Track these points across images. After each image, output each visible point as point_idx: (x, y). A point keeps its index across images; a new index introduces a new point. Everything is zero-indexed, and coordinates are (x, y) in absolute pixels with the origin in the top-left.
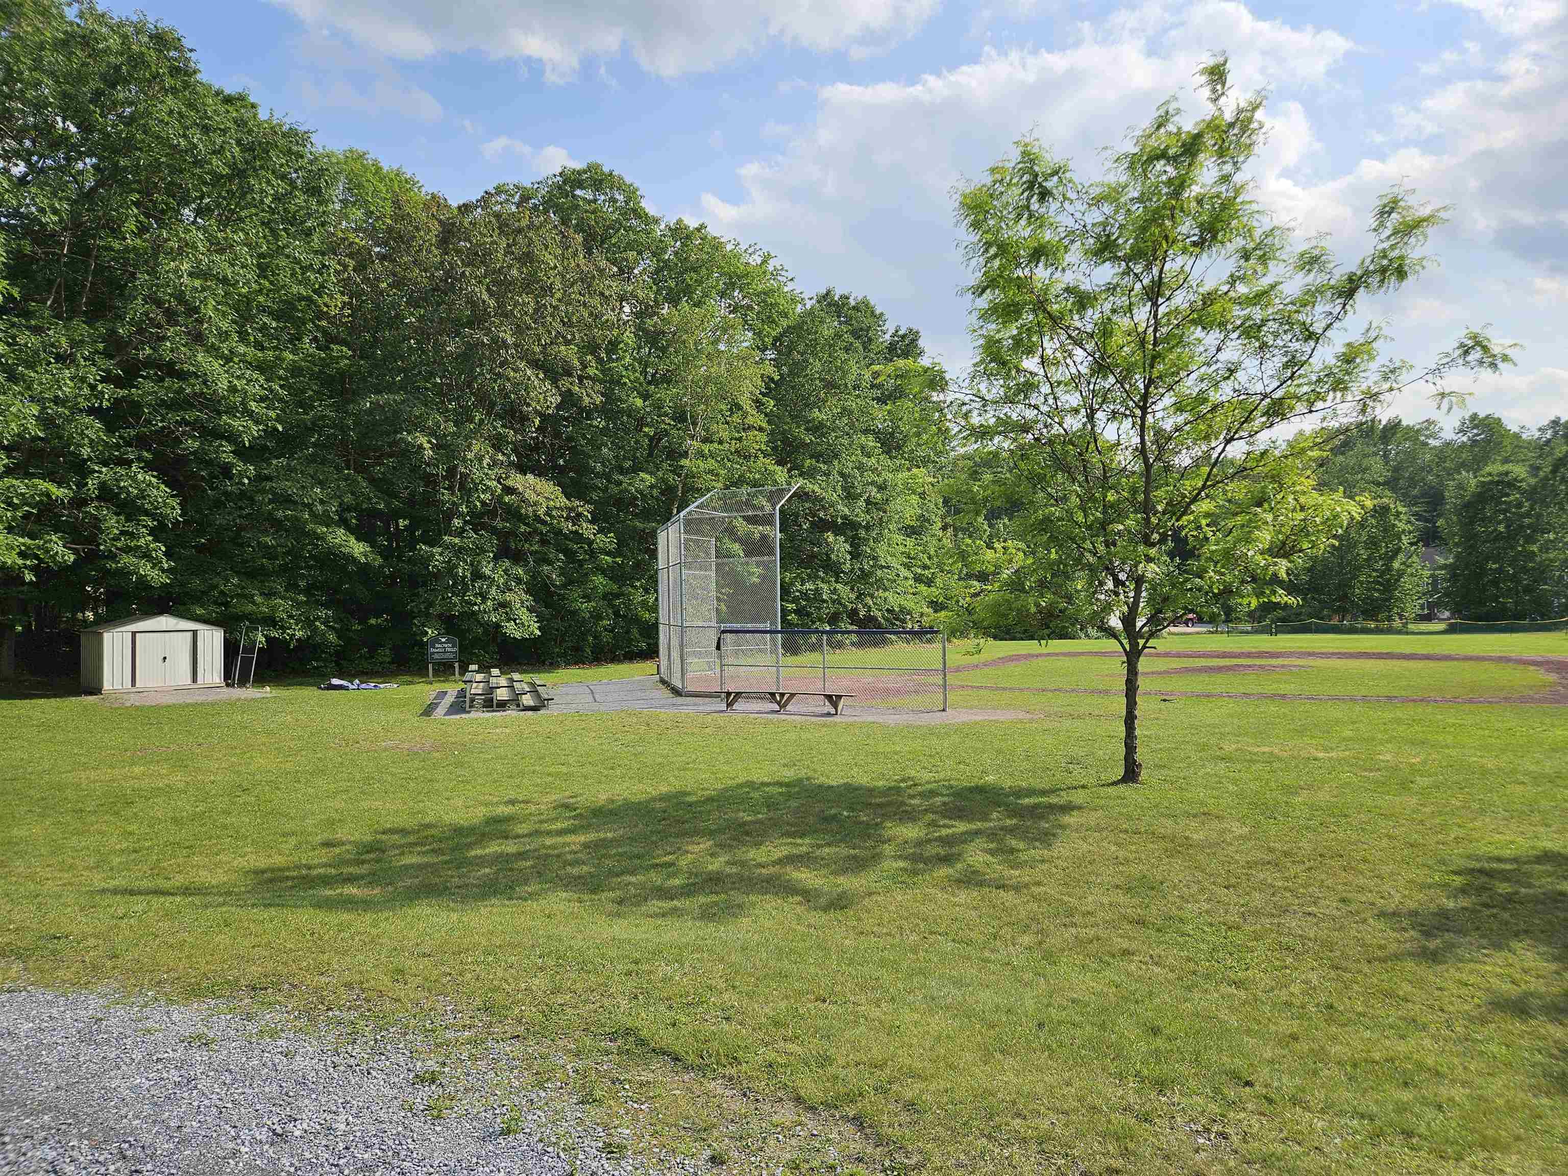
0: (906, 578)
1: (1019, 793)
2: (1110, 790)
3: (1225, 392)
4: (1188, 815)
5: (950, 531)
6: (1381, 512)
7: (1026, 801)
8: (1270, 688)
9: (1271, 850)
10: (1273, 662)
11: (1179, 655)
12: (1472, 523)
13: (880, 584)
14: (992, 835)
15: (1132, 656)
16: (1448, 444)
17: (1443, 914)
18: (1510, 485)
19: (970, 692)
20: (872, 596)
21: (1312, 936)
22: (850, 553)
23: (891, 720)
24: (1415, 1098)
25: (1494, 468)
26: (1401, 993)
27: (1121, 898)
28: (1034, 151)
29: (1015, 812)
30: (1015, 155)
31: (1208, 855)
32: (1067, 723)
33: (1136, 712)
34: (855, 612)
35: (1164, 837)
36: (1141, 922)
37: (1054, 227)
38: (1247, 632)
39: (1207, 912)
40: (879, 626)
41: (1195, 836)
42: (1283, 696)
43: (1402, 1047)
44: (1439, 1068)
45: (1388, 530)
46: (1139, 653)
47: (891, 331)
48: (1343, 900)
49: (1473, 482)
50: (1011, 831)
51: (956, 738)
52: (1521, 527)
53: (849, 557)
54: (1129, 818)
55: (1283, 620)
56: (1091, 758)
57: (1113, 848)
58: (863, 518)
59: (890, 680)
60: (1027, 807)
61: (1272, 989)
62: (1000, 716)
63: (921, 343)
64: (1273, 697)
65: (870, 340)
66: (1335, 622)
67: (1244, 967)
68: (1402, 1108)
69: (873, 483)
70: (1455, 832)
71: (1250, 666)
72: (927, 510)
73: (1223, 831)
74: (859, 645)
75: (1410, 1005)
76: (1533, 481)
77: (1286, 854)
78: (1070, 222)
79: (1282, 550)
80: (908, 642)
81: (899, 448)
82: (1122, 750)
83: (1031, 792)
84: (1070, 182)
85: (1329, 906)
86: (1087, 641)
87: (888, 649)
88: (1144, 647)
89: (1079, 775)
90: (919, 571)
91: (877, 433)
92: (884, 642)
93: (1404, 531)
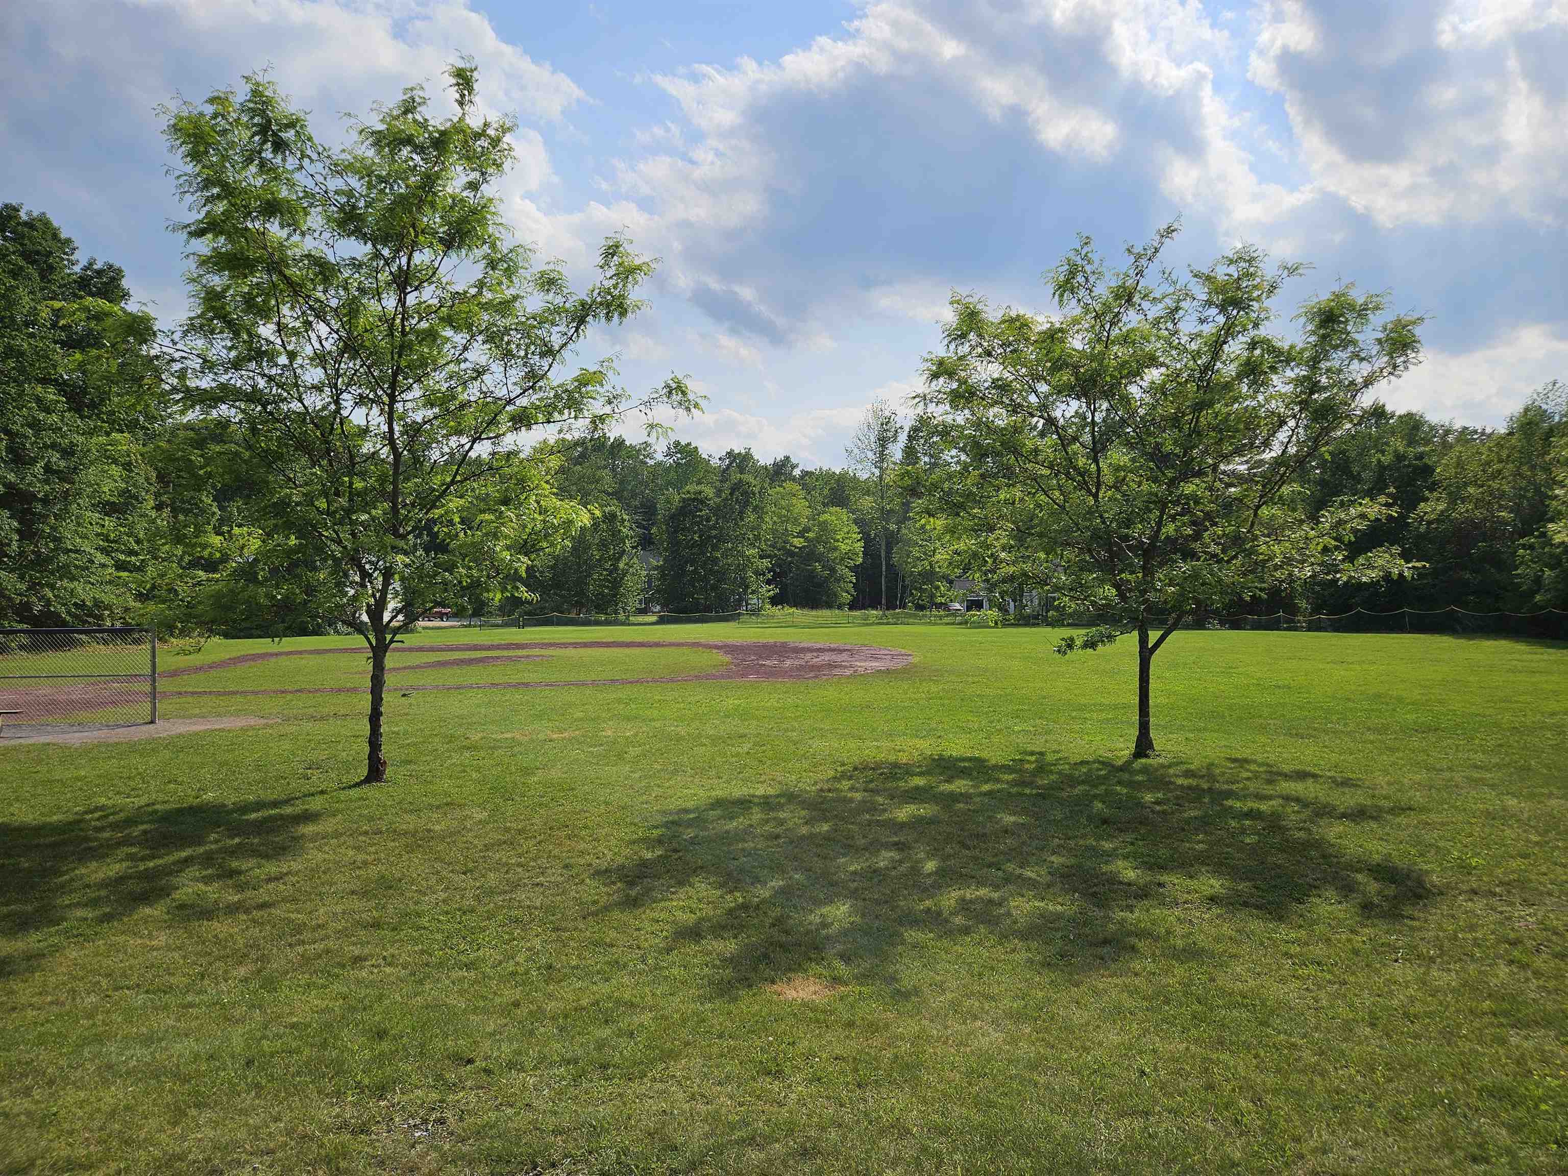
0: (103, 566)
1: (245, 808)
2: (354, 793)
3: (473, 393)
4: (431, 807)
5: (166, 512)
6: (610, 518)
7: (253, 816)
8: (515, 678)
9: (507, 830)
10: (520, 653)
11: (432, 649)
12: (676, 532)
13: (65, 572)
14: (208, 860)
15: (379, 652)
16: (659, 464)
17: (644, 864)
18: (702, 502)
19: (190, 699)
20: (52, 587)
21: (538, 904)
22: (18, 531)
23: (75, 739)
24: (613, 1032)
25: (691, 488)
26: (608, 940)
27: (356, 904)
28: (267, 94)
29: (236, 829)
30: (241, 94)
31: (448, 844)
32: (308, 726)
33: (382, 709)
34: (27, 606)
35: (406, 833)
36: (376, 925)
37: (291, 185)
38: (497, 626)
39: (444, 901)
40: (64, 623)
41: (437, 828)
42: (527, 685)
43: (605, 989)
44: (634, 1000)
45: (615, 533)
46: (386, 648)
47: (84, 262)
48: (566, 867)
49: (677, 498)
50: (233, 852)
51: (167, 754)
52: (710, 537)
53: (16, 537)
54: (371, 819)
55: (529, 613)
56: (332, 761)
57: (351, 853)
58: (40, 489)
59: (77, 691)
60: (256, 821)
61: (500, 963)
62: (225, 723)
63: (125, 283)
64: (517, 685)
65: (51, 268)
66: (573, 615)
67: (476, 947)
68: (601, 1045)
69: (54, 446)
70: (656, 791)
71: (498, 658)
72: (134, 485)
73: (466, 817)
74: (33, 648)
75: (614, 950)
76: (718, 500)
77: (520, 832)
78: (310, 184)
79: (526, 547)
80: (106, 643)
81: (93, 405)
82: (367, 749)
83: (259, 805)
84: (309, 140)
85: (555, 875)
86: (337, 637)
87: (76, 652)
88: (392, 641)
89: (317, 779)
90: (122, 557)
91: (62, 386)
92: (72, 644)
93: (627, 536)
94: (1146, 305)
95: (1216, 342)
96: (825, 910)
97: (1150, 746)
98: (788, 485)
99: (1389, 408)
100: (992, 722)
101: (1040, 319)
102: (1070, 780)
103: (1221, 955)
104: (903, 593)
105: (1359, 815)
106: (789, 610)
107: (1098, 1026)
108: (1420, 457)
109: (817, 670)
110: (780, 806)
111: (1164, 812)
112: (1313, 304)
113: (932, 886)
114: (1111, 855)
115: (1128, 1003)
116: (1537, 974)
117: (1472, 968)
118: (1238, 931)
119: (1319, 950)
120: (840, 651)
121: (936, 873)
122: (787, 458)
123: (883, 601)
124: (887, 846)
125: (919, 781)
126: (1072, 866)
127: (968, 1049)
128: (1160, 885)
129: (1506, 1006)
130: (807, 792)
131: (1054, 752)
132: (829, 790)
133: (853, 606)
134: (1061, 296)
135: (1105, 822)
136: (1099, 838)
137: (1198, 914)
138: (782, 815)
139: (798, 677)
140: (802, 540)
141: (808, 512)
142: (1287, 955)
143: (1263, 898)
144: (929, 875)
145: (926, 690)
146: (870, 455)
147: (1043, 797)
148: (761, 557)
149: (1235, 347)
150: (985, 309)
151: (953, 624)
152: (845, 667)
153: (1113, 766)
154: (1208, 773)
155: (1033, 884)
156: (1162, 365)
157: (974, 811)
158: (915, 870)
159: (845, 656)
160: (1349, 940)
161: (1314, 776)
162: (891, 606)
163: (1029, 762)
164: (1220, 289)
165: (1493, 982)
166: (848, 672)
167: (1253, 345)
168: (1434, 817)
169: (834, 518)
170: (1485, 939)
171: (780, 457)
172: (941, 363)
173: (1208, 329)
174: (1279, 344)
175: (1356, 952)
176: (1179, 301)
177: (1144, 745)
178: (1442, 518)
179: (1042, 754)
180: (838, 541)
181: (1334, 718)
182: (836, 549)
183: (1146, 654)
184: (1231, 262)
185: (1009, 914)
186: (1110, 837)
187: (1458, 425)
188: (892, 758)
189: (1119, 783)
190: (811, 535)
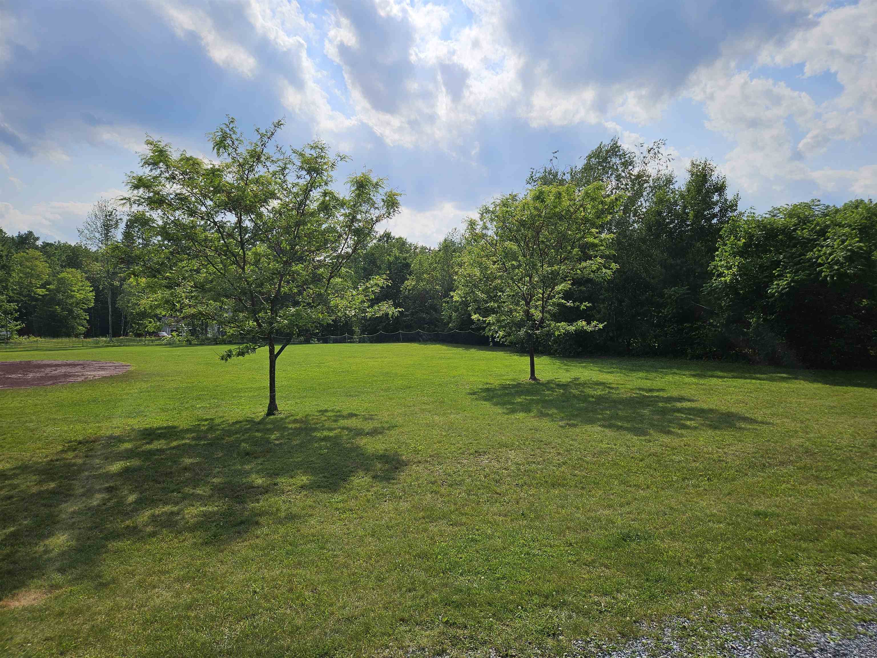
94: (268, 164)
95: (306, 189)
96: (47, 542)
97: (276, 408)
98: (31, 252)
99: (392, 235)
100: (182, 404)
101: (206, 161)
102: (229, 433)
103: (304, 516)
104: (125, 326)
105: (374, 432)
106: (33, 339)
107: (232, 573)
108: (405, 259)
109: (55, 379)
110: (15, 476)
111: (281, 444)
112: (354, 177)
113: (132, 511)
114: (248, 473)
115: (252, 554)
116: (442, 496)
117: (417, 498)
118: (314, 502)
119: (352, 503)
120: (74, 365)
121: (135, 502)
122: (30, 233)
123: (110, 331)
124: (100, 491)
125: (128, 446)
126: (225, 483)
127: (146, 609)
128: (276, 484)
129: (428, 513)
130: (38, 463)
131: (220, 417)
132: (57, 460)
133: (87, 335)
134: (218, 150)
135: (247, 454)
136: (243, 464)
137: (294, 497)
138: (15, 482)
139: (38, 385)
140: (44, 290)
141: (48, 270)
142: (337, 509)
143: (327, 481)
144: (130, 504)
145: (138, 387)
146: (97, 235)
147: (211, 445)
148: (9, 302)
149: (316, 194)
150: (169, 150)
151: (161, 345)
152: (78, 376)
153: (254, 422)
154: (305, 421)
155: (200, 498)
156: (278, 198)
157: (165, 459)
158: (120, 503)
159: (78, 369)
160: (366, 496)
161: (356, 415)
162: (116, 334)
163: (204, 425)
164: (306, 161)
165: (424, 502)
166: (79, 379)
167: (325, 194)
168: (406, 429)
169: (70, 276)
170: (423, 483)
171: (24, 231)
172: (140, 180)
173: (302, 182)
174: (337, 196)
175: (368, 501)
176: (286, 164)
177: (272, 408)
178: (414, 288)
179: (212, 419)
180: (74, 291)
181: (368, 385)
182: (72, 297)
183: (273, 358)
184: (312, 148)
185: (183, 518)
186: (250, 462)
187: (420, 245)
188: (109, 433)
189: (258, 431)
190: (51, 287)
